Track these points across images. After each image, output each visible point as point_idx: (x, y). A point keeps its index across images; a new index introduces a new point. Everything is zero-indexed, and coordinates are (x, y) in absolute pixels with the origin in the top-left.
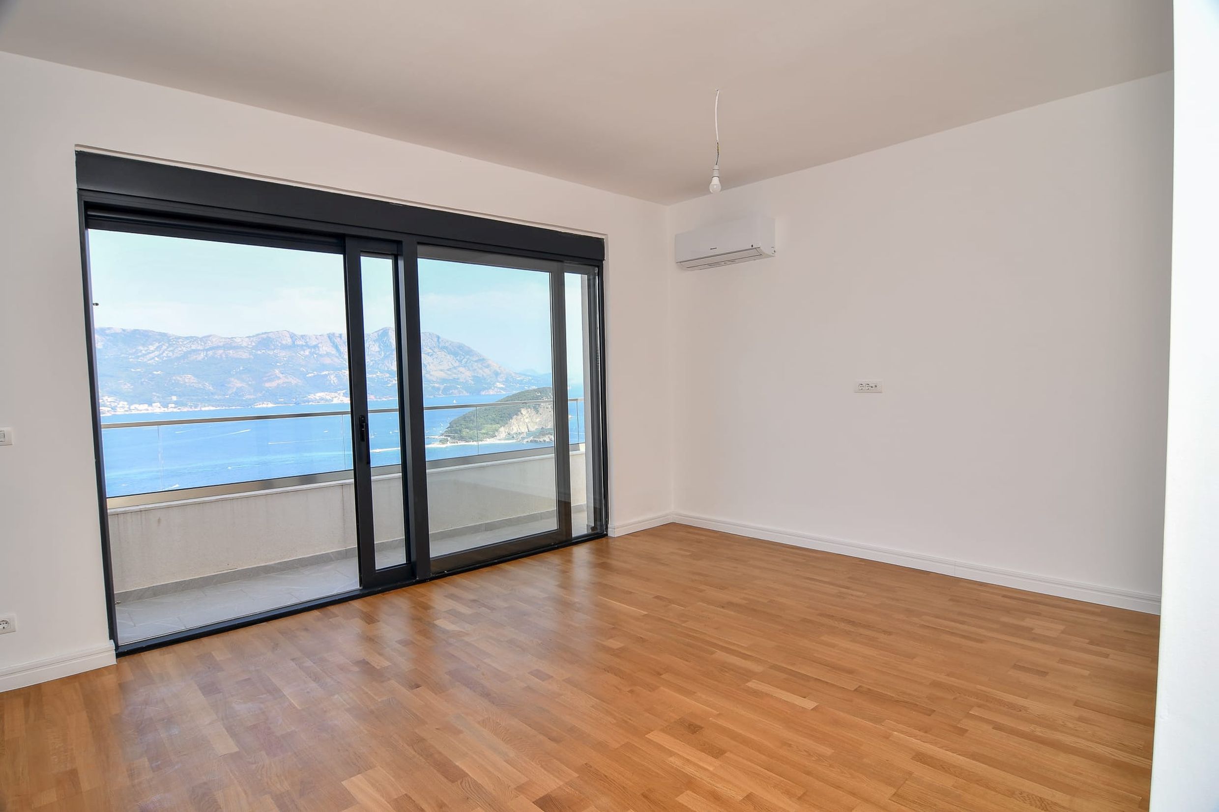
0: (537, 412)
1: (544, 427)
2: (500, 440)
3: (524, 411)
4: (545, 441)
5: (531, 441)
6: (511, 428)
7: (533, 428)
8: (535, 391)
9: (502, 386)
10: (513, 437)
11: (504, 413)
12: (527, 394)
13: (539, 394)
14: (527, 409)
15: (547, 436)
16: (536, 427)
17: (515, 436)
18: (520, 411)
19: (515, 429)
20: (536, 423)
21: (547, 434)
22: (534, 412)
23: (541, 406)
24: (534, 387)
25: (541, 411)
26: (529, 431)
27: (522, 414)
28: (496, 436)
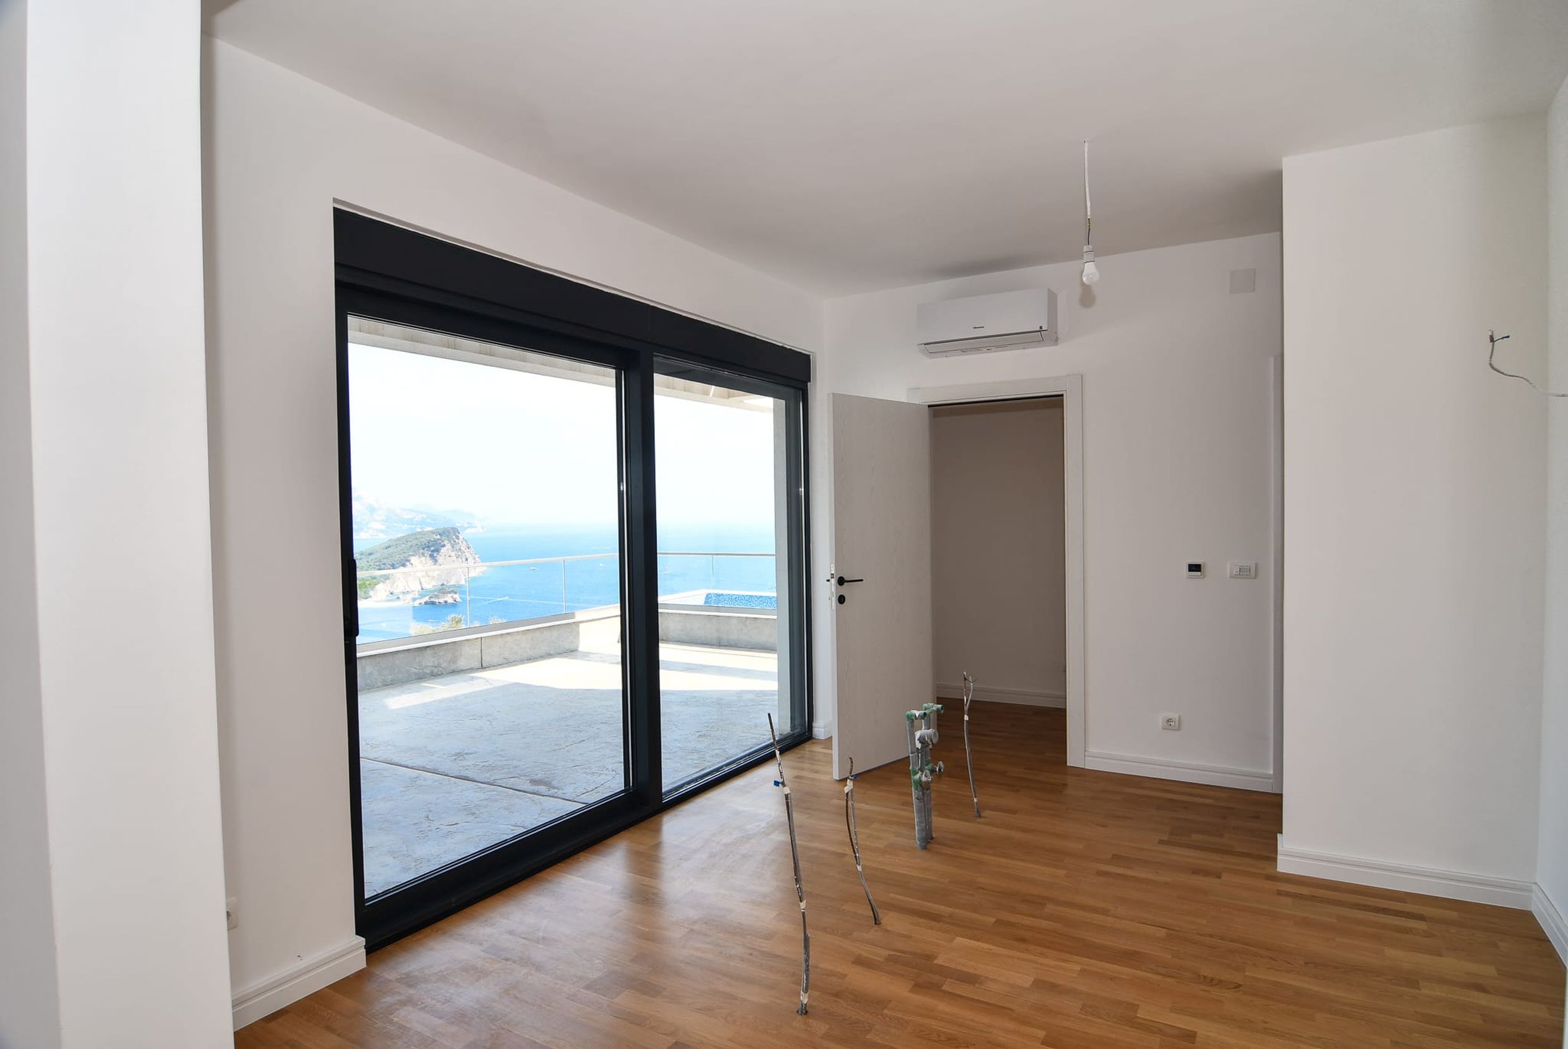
0: (436, 561)
1: (445, 583)
2: (377, 601)
3: (414, 560)
4: (446, 602)
5: (426, 603)
6: (395, 585)
7: (429, 585)
8: (432, 532)
9: (383, 527)
10: (398, 598)
11: (384, 564)
12: (421, 536)
13: (438, 537)
14: (420, 557)
15: (449, 595)
16: (434, 583)
17: (401, 596)
18: (409, 561)
19: (399, 587)
20: (433, 577)
21: (450, 592)
22: (430, 562)
23: (441, 554)
24: (430, 529)
25: (440, 559)
26: (422, 589)
27: (412, 564)
28: (370, 597)
